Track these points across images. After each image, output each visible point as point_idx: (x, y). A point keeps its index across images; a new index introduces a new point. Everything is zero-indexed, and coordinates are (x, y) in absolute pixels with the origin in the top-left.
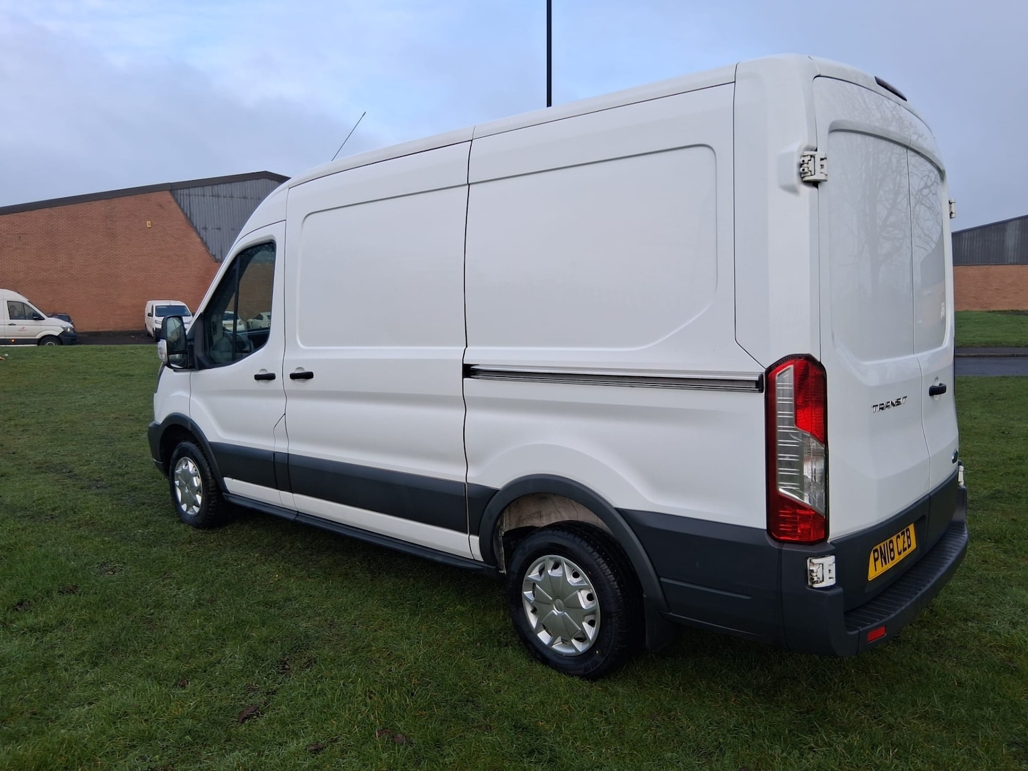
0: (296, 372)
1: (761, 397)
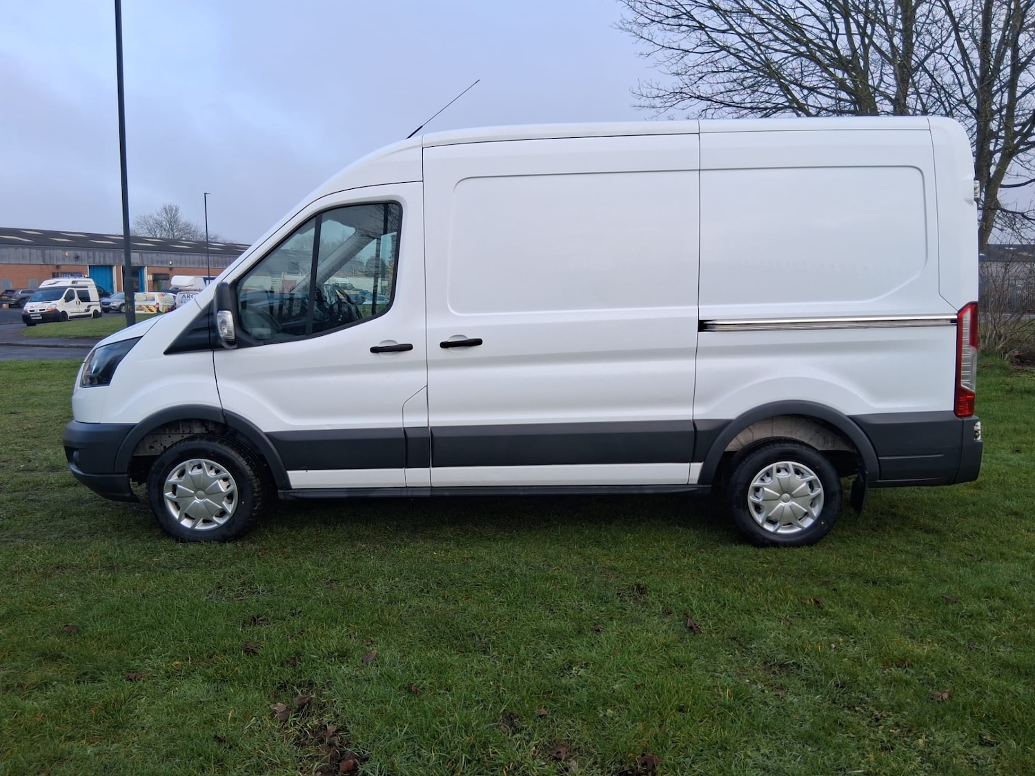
0: (449, 341)
1: (955, 329)
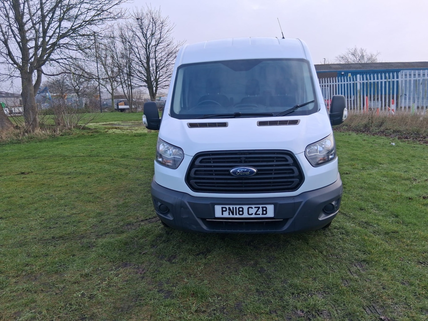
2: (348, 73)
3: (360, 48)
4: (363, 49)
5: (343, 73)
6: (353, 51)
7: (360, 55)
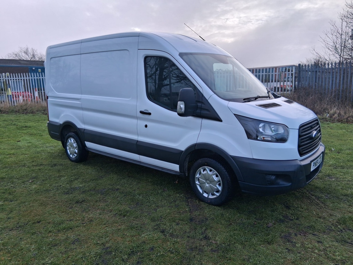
2: (38, 69)
3: (31, 48)
4: (33, 48)
5: (34, 69)
6: (25, 50)
7: (32, 54)
